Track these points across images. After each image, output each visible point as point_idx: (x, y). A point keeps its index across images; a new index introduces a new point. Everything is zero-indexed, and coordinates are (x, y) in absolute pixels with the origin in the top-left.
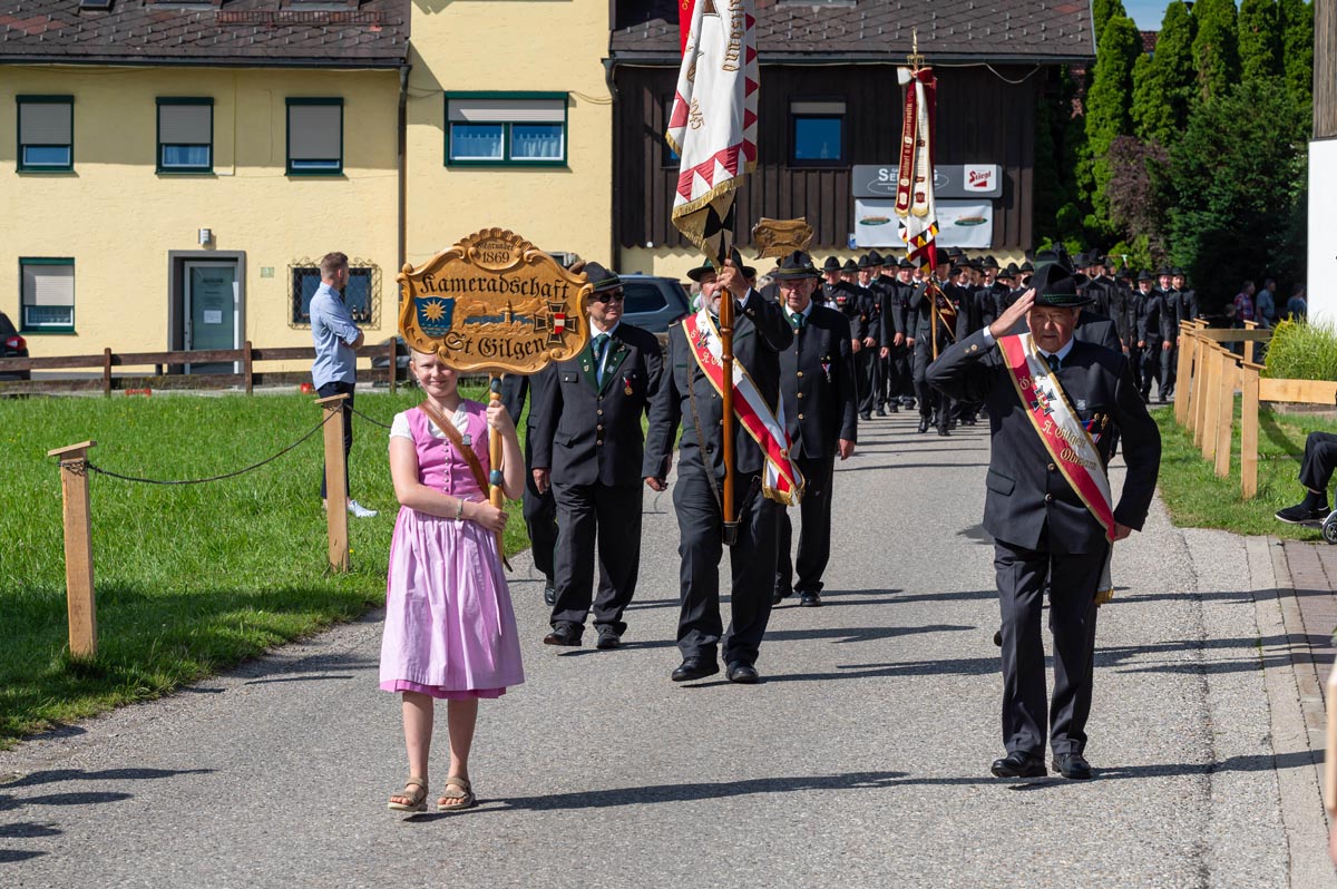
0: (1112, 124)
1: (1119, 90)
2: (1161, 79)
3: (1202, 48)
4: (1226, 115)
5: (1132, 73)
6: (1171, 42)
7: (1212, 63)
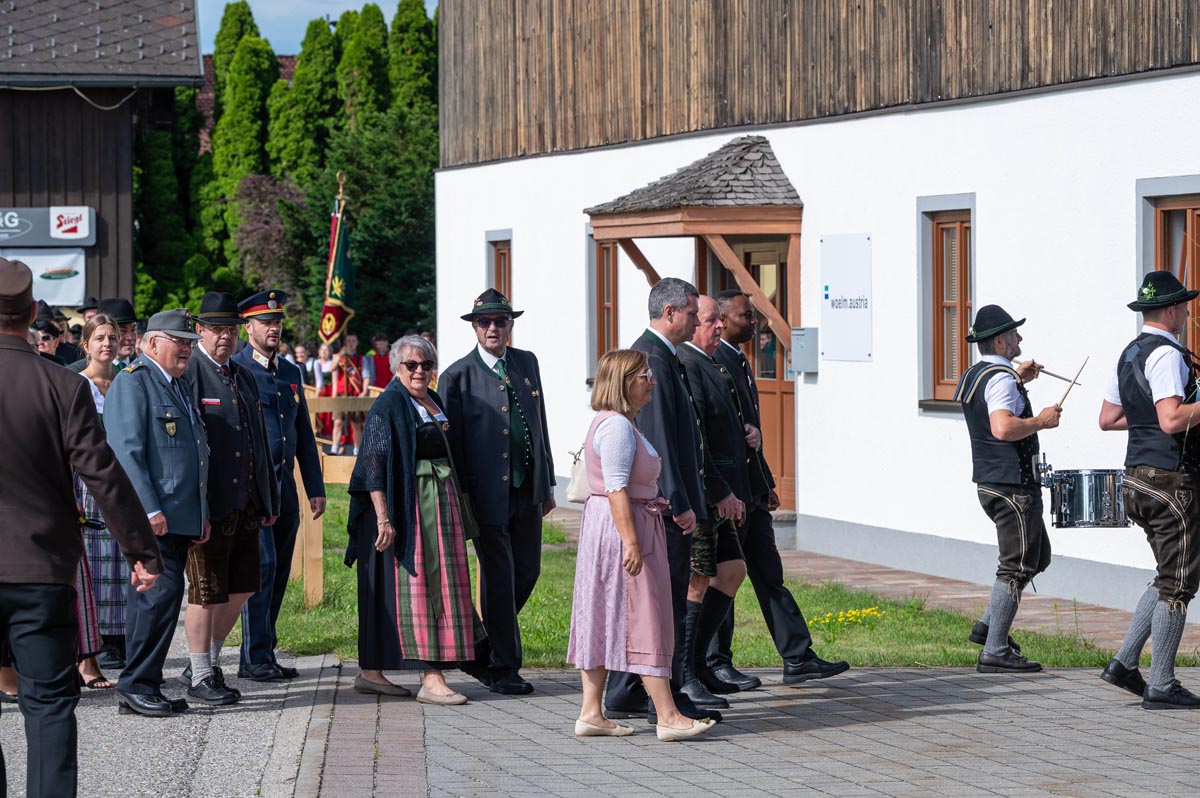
0: (246, 160)
1: (253, 122)
2: (300, 109)
3: (347, 74)
4: (370, 149)
5: (268, 102)
6: (313, 66)
7: (360, 90)
